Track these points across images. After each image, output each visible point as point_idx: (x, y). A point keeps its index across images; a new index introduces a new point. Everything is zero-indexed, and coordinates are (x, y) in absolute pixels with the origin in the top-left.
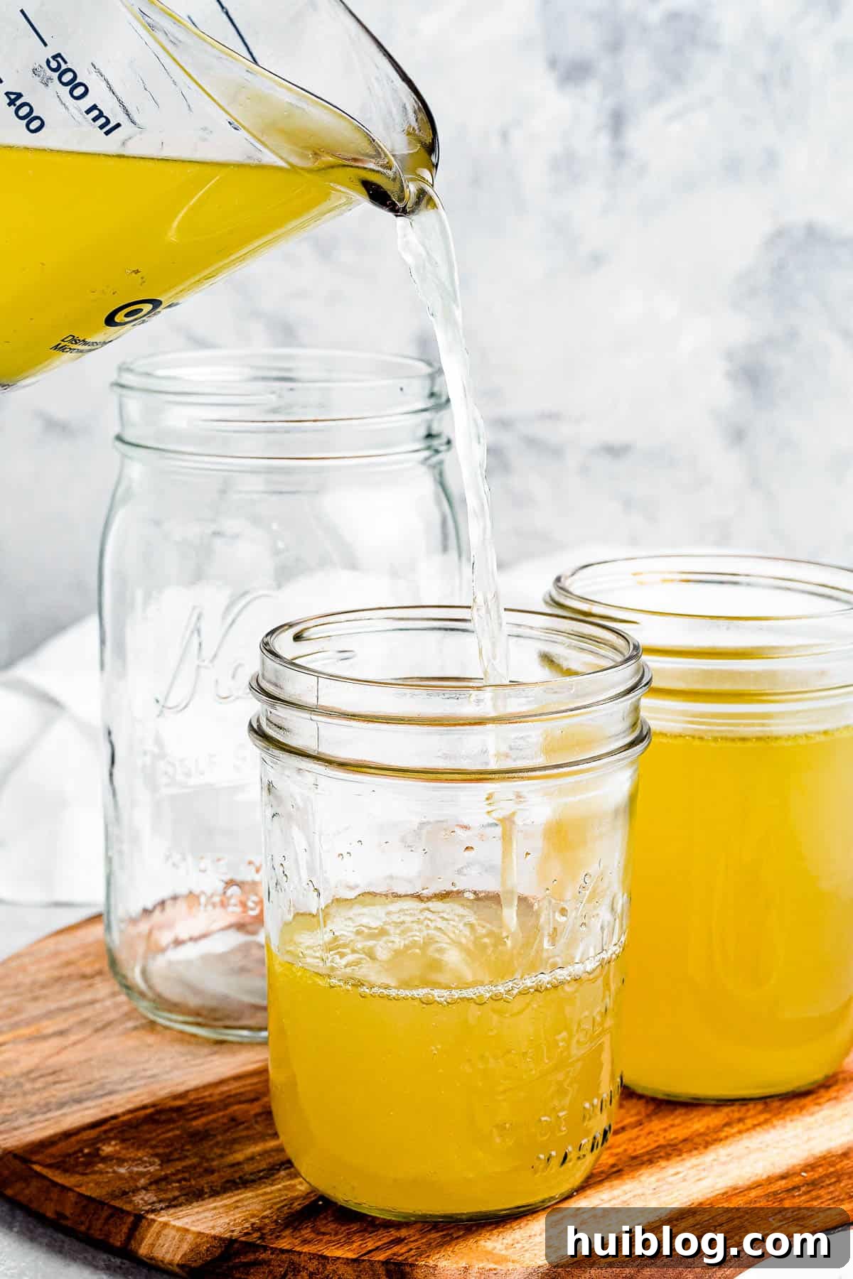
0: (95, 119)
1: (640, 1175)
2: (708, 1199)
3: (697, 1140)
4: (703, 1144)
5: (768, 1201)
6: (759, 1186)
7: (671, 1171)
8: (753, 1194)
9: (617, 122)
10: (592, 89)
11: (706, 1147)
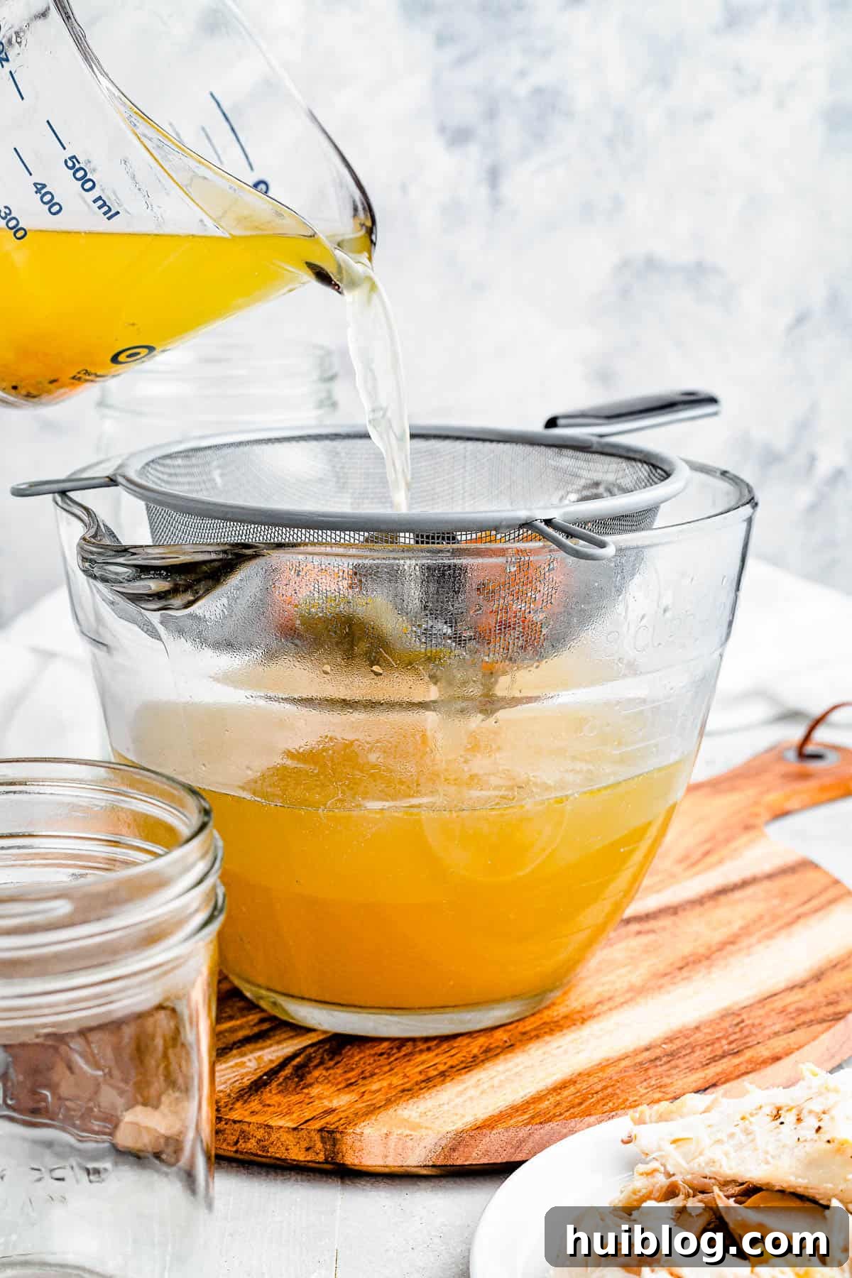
0: (100, 208)
1: (529, 1049)
2: (586, 1069)
3: (576, 1017)
4: (581, 1020)
5: (635, 1071)
6: (627, 1057)
7: (555, 1045)
8: (623, 1064)
9: (494, 176)
10: (473, 150)
11: (582, 1023)
